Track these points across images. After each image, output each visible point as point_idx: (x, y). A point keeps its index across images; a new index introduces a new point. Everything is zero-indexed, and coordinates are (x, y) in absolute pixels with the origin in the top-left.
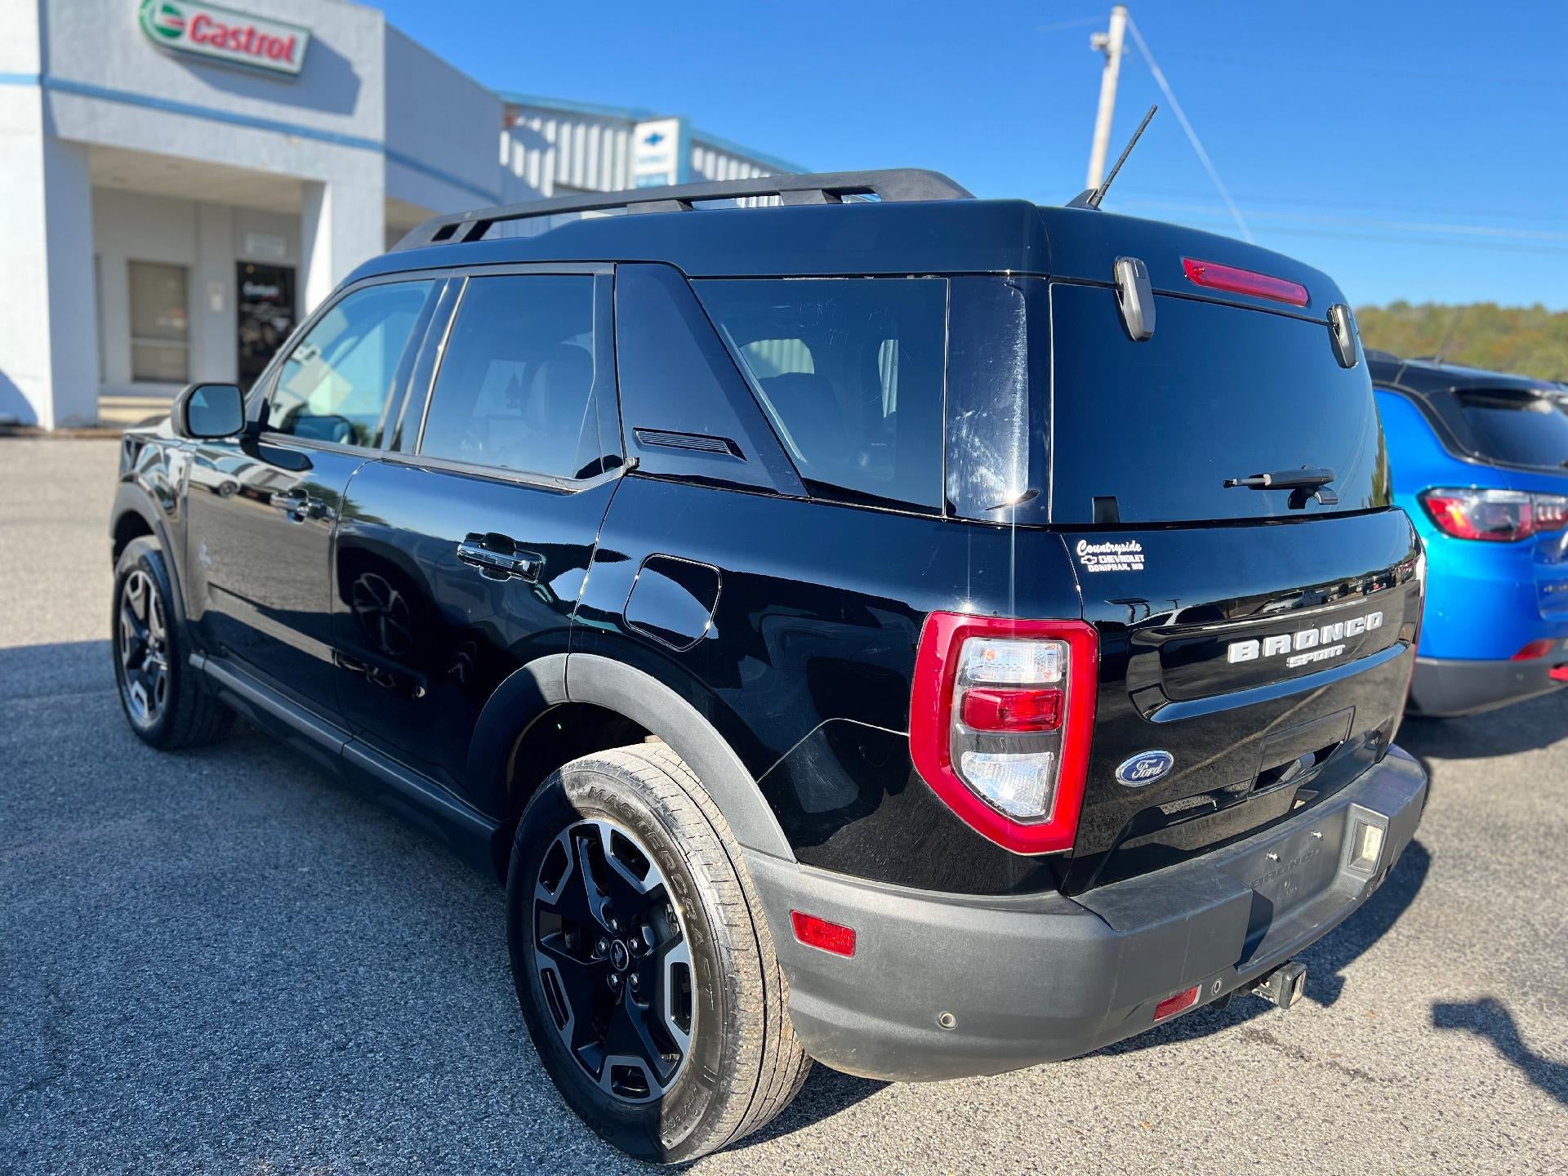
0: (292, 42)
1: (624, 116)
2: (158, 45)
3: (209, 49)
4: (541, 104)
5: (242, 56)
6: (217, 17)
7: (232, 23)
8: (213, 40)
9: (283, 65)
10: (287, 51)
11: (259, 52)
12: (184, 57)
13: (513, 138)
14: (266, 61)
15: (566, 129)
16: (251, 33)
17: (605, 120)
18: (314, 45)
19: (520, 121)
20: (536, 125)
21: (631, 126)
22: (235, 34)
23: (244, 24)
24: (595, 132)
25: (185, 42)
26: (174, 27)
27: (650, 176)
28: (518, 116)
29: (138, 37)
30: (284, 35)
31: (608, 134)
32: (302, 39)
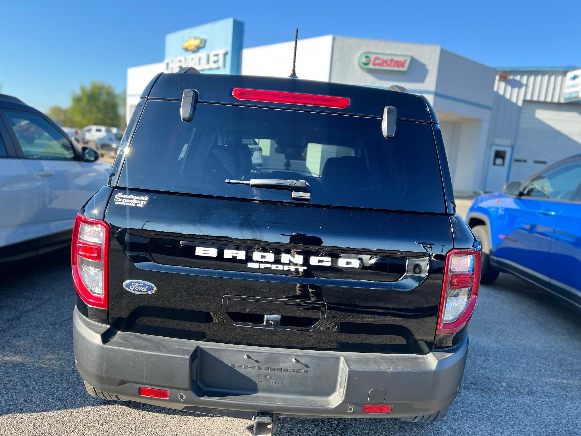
0: (405, 61)
1: (562, 69)
2: (362, 68)
3: (378, 67)
4: (521, 69)
5: (388, 68)
6: (381, 57)
7: (385, 58)
8: (379, 65)
9: (401, 69)
10: (403, 65)
11: (394, 66)
12: (370, 71)
13: (506, 84)
14: (396, 68)
15: (532, 78)
16: (392, 60)
17: (551, 73)
18: (413, 61)
19: (511, 77)
20: (518, 78)
21: (565, 73)
22: (386, 62)
23: (389, 58)
24: (546, 77)
25: (371, 66)
26: (367, 62)
27: (571, 93)
28: (510, 75)
29: (357, 67)
30: (402, 59)
31: (553, 78)
32: (408, 60)
